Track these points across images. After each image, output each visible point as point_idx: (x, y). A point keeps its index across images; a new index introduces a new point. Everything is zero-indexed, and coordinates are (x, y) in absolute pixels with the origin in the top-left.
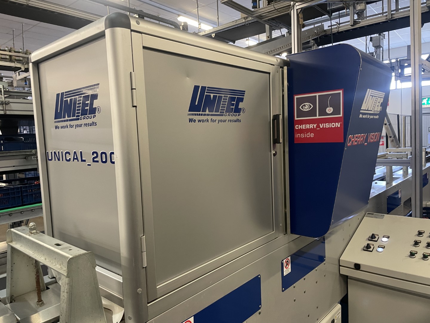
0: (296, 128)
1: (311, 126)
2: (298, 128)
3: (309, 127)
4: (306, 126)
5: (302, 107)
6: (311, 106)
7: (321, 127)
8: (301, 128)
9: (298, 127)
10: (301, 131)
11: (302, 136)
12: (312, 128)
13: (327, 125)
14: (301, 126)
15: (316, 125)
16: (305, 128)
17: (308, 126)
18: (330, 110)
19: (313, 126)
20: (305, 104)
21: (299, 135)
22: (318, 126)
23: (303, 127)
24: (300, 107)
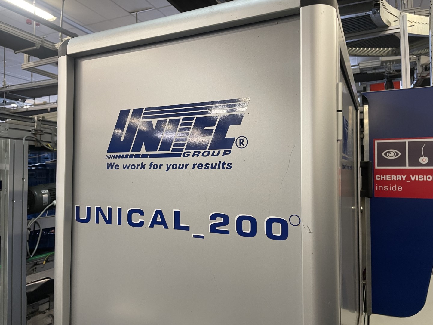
0: (377, 179)
1: (399, 178)
2: (379, 179)
3: (396, 178)
4: (391, 177)
5: (385, 154)
6: (398, 154)
7: (413, 179)
8: (383, 179)
9: (380, 177)
10: (384, 183)
11: (386, 188)
12: (400, 179)
13: (421, 178)
14: (383, 176)
15: (405, 176)
16: (390, 179)
17: (394, 177)
18: (424, 160)
19: (402, 178)
20: (390, 150)
21: (381, 188)
22: (408, 178)
23: (388, 178)
24: (383, 154)
